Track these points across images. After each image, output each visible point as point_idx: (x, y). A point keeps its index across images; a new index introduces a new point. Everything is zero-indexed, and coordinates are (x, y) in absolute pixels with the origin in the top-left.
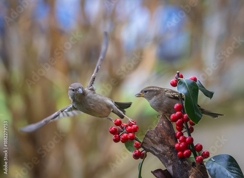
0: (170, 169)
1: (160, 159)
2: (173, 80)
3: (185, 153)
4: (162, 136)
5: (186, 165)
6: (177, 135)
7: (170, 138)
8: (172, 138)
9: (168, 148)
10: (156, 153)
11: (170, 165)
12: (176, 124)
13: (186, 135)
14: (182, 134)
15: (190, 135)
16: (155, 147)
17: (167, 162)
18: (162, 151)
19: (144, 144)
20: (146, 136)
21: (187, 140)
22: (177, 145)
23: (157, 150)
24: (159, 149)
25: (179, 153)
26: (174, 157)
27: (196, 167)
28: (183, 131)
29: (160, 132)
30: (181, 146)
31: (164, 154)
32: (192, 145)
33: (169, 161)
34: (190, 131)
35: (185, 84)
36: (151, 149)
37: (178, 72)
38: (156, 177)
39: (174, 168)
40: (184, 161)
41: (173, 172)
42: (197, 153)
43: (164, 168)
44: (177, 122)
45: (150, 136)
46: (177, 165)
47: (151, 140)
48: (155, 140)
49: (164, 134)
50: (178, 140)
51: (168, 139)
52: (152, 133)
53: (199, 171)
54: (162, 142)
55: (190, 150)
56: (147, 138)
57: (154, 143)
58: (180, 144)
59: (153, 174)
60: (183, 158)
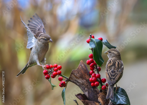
0: (86, 93)
1: (80, 88)
2: (88, 39)
3: (96, 83)
4: (81, 73)
5: (96, 91)
6: (91, 73)
7: (86, 74)
8: (87, 75)
9: (85, 81)
10: (78, 84)
11: (86, 91)
12: (90, 66)
13: (96, 73)
14: (93, 72)
15: (98, 73)
16: (77, 80)
17: (84, 89)
18: (81, 82)
19: (70, 79)
20: (72, 73)
21: (97, 76)
22: (90, 79)
23: (78, 82)
24: (79, 81)
25: (92, 84)
26: (89, 86)
27: (102, 92)
28: (94, 70)
29: (80, 71)
30: (93, 79)
31: (83, 84)
32: (100, 79)
33: (86, 89)
34: (99, 70)
35: (94, 42)
36: (75, 82)
37: (91, 34)
38: (78, 98)
39: (89, 93)
40: (95, 88)
41: (88, 95)
42: (103, 84)
43: (82, 93)
44: (90, 65)
45: (74, 74)
46: (90, 91)
47: (75, 76)
48: (77, 76)
49: (83, 72)
50: (91, 76)
51: (85, 75)
52: (75, 72)
53: (104, 94)
54: (82, 77)
55: (99, 82)
56: (72, 75)
57: (77, 78)
58: (92, 78)
59: (76, 96)
60: (94, 87)
